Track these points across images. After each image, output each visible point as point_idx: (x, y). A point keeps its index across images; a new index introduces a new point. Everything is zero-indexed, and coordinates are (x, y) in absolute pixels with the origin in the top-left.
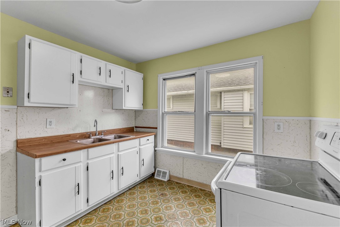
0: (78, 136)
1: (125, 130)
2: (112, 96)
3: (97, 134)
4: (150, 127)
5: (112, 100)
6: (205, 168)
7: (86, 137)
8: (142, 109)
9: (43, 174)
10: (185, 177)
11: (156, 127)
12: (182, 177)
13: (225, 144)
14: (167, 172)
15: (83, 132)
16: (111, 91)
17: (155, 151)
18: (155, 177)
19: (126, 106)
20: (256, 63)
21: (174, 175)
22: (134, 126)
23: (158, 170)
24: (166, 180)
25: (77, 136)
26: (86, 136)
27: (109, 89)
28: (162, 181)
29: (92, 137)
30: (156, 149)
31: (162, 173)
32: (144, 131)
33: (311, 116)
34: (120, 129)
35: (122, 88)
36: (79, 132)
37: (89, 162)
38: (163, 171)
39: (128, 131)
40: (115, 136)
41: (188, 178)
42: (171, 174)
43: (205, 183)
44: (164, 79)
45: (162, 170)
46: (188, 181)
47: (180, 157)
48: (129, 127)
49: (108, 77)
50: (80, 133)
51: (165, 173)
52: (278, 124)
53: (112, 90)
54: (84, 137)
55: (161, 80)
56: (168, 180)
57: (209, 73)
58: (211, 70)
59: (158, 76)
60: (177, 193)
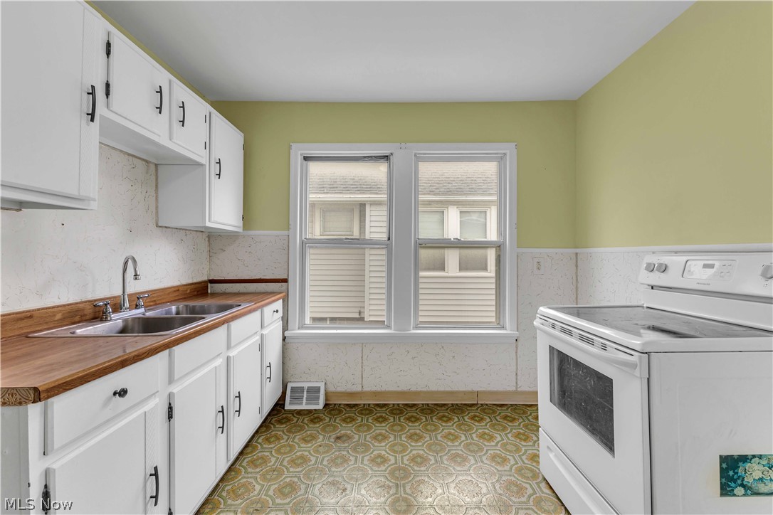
0: (59, 316)
1: (188, 292)
2: (157, 186)
3: (127, 305)
4: (262, 278)
5: (157, 196)
6: (413, 358)
7: (84, 318)
8: (240, 230)
9: (56, 463)
10: (366, 389)
11: (284, 276)
12: (358, 389)
13: (372, 313)
14: (319, 387)
15: (71, 301)
16: (153, 167)
17: (284, 339)
18: (288, 407)
19: (213, 219)
20: (505, 154)
21: (339, 389)
22: (205, 278)
23: (292, 388)
24: (320, 406)
25: (55, 315)
26: (85, 315)
27: (146, 161)
28: (310, 411)
29: (114, 316)
30: (287, 334)
31: (305, 393)
32: (245, 291)
33: (576, 247)
34: (176, 289)
35: (202, 165)
36: (58, 303)
37: (175, 391)
38: (308, 388)
39: (196, 293)
41: (374, 389)
42: (331, 389)
43: (414, 389)
44: (306, 158)
45: (306, 385)
46: (376, 394)
47: (354, 344)
48: (195, 281)
49: (176, 125)
50: (64, 306)
51: (314, 392)
52: (537, 260)
53: (156, 165)
54: (77, 318)
55: (300, 159)
56: (326, 405)
57: (419, 158)
58: (425, 154)
59: (290, 147)
60: (368, 426)
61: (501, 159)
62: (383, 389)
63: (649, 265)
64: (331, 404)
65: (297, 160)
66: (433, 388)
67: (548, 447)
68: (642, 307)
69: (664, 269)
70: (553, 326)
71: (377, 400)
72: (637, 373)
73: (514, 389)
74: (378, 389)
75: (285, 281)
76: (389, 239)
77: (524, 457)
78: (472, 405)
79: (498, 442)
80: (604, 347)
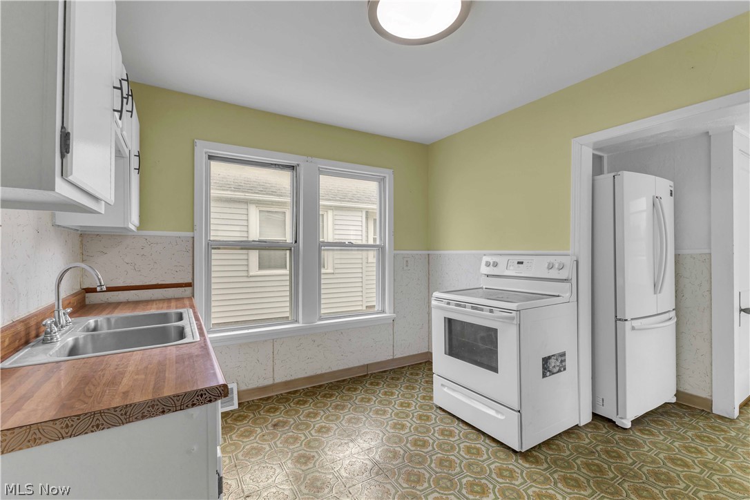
1: (76, 304)
4: (161, 283)
6: (318, 346)
10: (277, 381)
11: (188, 281)
12: (270, 382)
19: (132, 219)
20: (385, 177)
21: (251, 387)
24: (236, 406)
33: (429, 250)
34: (69, 302)
40: (96, 322)
41: (284, 379)
42: (244, 388)
44: (211, 157)
46: (286, 383)
47: (266, 341)
52: (405, 259)
55: (205, 157)
56: (239, 404)
57: (321, 172)
58: (327, 169)
59: (194, 144)
60: (264, 418)
61: (381, 181)
62: (293, 378)
63: (487, 262)
64: (243, 403)
65: (200, 157)
66: (335, 369)
67: (442, 385)
68: (482, 288)
69: (495, 265)
70: (449, 304)
71: (287, 389)
72: (515, 322)
73: (391, 357)
74: (289, 378)
75: (190, 285)
76: (296, 242)
77: (419, 399)
78: (365, 376)
79: (398, 395)
80: (491, 311)
